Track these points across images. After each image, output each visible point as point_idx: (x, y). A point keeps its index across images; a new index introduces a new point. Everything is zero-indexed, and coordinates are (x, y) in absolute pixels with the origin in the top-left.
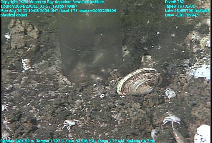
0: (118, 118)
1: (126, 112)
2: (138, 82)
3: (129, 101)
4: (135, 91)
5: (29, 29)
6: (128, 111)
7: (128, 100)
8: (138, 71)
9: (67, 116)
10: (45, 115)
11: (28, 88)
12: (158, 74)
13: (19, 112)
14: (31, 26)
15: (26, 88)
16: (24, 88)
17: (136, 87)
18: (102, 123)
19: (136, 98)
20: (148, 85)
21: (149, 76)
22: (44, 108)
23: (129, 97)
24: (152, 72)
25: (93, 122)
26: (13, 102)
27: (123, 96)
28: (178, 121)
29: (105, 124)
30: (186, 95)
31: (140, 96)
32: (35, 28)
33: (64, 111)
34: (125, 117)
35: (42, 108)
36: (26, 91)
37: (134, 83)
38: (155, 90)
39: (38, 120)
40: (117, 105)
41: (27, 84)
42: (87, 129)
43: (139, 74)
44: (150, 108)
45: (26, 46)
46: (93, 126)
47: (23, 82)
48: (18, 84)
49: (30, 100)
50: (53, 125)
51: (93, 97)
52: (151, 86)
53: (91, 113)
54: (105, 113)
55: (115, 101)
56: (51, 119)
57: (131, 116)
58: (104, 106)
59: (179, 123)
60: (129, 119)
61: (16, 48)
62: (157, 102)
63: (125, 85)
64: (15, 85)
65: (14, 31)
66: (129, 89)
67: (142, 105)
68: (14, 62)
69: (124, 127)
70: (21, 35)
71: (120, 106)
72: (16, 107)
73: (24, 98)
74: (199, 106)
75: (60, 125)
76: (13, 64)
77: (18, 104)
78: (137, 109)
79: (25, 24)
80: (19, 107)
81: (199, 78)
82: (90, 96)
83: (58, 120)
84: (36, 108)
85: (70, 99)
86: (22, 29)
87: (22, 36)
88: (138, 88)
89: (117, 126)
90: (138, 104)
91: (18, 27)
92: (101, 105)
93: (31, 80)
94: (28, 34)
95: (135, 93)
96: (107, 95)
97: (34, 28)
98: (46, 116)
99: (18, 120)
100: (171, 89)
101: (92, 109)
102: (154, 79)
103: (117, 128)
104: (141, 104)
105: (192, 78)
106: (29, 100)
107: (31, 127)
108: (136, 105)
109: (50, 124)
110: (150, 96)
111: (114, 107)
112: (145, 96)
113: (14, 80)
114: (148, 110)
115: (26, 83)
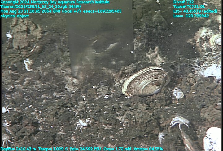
0: (123, 120)
1: (132, 113)
2: (144, 83)
3: (135, 102)
4: (141, 92)
5: (32, 28)
6: (134, 113)
7: (133, 101)
8: (144, 71)
9: (69, 118)
10: (47, 117)
11: (31, 89)
12: (165, 74)
13: (20, 114)
14: (34, 25)
15: (29, 89)
16: (26, 89)
17: (142, 87)
18: (106, 125)
19: (143, 98)
20: (154, 85)
21: (155, 76)
22: (46, 110)
23: (135, 97)
24: (158, 71)
25: (96, 125)
26: (15, 104)
27: (128, 97)
28: (186, 124)
29: (110, 127)
30: (195, 95)
31: (146, 96)
32: (39, 27)
33: (66, 113)
34: (131, 119)
35: (44, 109)
36: (28, 92)
37: (140, 83)
38: (162, 91)
39: (39, 122)
40: (122, 107)
41: (30, 85)
42: (91, 132)
43: (145, 74)
44: (157, 109)
45: (29, 46)
46: (96, 128)
47: (25, 82)
48: (20, 85)
49: (33, 102)
50: (56, 127)
51: (97, 99)
52: (157, 86)
53: (95, 115)
54: (110, 115)
55: (120, 102)
56: (53, 121)
57: (136, 118)
58: (109, 108)
59: (187, 125)
60: (134, 120)
61: (19, 49)
62: (164, 103)
63: (131, 85)
65: (16, 30)
66: (135, 89)
69: (129, 129)
70: (23, 34)
71: (126, 108)
72: (18, 109)
73: (26, 100)
74: (208, 107)
75: (62, 127)
77: (20, 105)
78: (143, 111)
79: (28, 23)
80: (21, 109)
81: (209, 77)
82: (94, 97)
83: (60, 122)
84: (38, 110)
85: (73, 100)
86: (24, 28)
87: (25, 36)
88: (144, 88)
89: (122, 128)
90: (145, 105)
91: (21, 26)
92: (106, 107)
93: (34, 81)
94: (31, 34)
95: (141, 94)
96: (111, 96)
97: (37, 27)
98: (49, 117)
99: (19, 123)
100: (179, 89)
101: (96, 111)
102: (161, 79)
103: (122, 131)
104: (147, 105)
105: (200, 78)
106: (31, 101)
107: (33, 130)
108: (143, 107)
109: (52, 126)
110: (157, 97)
111: (119, 108)
112: (152, 97)
113: (15, 81)
114: (155, 111)
115: (28, 84)
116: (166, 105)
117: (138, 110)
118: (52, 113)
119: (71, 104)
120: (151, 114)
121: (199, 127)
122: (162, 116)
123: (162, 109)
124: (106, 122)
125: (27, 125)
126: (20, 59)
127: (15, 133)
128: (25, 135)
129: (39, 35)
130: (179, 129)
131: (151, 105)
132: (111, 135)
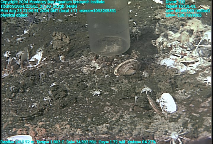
0: (115, 89)
1: (119, 85)
2: (126, 68)
4: (125, 73)
5: (64, 38)
6: (121, 85)
7: (121, 79)
8: (126, 61)
9: (85, 88)
10: (73, 87)
12: (138, 63)
14: (65, 36)
15: (62, 71)
18: (105, 92)
19: (126, 77)
20: (132, 70)
21: (133, 64)
22: (72, 83)
23: (122, 76)
24: (135, 62)
27: (118, 76)
29: (107, 93)
30: (155, 75)
31: (128, 76)
32: (67, 37)
33: (83, 85)
34: (119, 89)
36: (61, 73)
38: (137, 72)
39: (68, 90)
43: (127, 63)
44: (134, 83)
45: (62, 47)
48: (57, 70)
49: (64, 79)
50: (77, 93)
52: (134, 70)
53: (99, 86)
56: (76, 89)
59: (151, 92)
60: (121, 89)
61: (56, 49)
63: (119, 69)
64: (55, 70)
65: (55, 38)
66: (121, 72)
67: (129, 81)
68: (55, 57)
69: (118, 94)
70: (59, 41)
73: (61, 77)
74: (162, 82)
75: (81, 93)
76: (54, 58)
77: (57, 81)
78: (126, 84)
79: (61, 35)
80: (58, 83)
81: (162, 65)
84: (67, 83)
86: (60, 38)
88: (126, 71)
89: (114, 94)
90: (127, 80)
91: (57, 37)
94: (63, 41)
99: (57, 90)
100: (146, 72)
101: (100, 84)
102: (136, 66)
105: (158, 65)
107: (64, 95)
109: (75, 93)
110: (134, 76)
112: (131, 76)
115: (62, 68)
116: (139, 81)
117: (123, 84)
118: (75, 85)
119: (86, 80)
120: (130, 86)
121: (157, 93)
122: (136, 87)
123: (136, 83)
124: (106, 90)
125: (61, 91)
126: (57, 55)
127: (54, 96)
128: (60, 97)
129: (68, 42)
130: (146, 94)
131: (130, 81)
132: (108, 97)
